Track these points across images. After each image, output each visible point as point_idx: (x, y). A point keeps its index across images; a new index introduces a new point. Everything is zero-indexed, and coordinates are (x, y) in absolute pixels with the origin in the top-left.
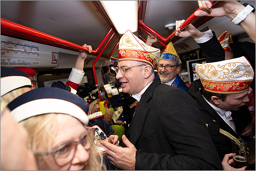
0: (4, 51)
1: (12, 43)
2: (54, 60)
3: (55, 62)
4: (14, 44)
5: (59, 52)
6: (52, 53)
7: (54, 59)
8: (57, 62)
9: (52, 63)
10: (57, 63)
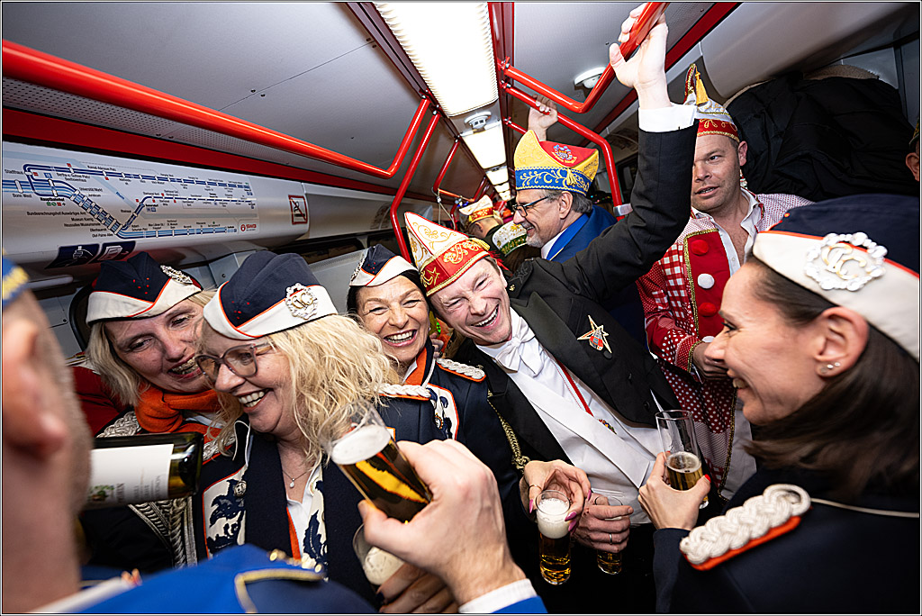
0: (154, 201)
1: (173, 180)
2: (297, 215)
3: (301, 219)
4: (179, 181)
5: (306, 194)
6: (290, 197)
7: (298, 212)
8: (307, 220)
9: (294, 223)
10: (306, 223)
